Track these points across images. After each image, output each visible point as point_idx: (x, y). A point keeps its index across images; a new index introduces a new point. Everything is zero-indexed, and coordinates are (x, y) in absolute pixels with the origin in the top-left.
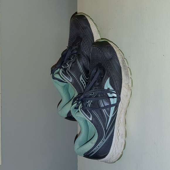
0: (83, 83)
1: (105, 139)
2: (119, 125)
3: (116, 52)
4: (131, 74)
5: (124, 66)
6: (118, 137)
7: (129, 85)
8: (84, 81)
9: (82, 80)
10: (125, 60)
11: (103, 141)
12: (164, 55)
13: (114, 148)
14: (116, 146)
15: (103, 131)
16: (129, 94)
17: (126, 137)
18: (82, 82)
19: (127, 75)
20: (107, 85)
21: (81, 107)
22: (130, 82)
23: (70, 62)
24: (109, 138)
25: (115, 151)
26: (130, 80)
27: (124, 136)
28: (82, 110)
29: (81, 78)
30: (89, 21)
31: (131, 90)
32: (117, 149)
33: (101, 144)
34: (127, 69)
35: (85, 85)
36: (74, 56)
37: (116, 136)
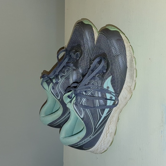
1: (93, 136)
2: (111, 123)
3: (126, 48)
4: (136, 77)
5: (131, 66)
6: (107, 135)
7: (131, 88)
10: (134, 59)
11: (90, 138)
13: (101, 144)
14: (103, 142)
15: (93, 129)
16: (129, 96)
17: (115, 135)
19: (132, 77)
20: (108, 84)
21: (74, 102)
22: (133, 85)
24: (98, 135)
25: (101, 146)
26: (134, 83)
27: (113, 134)
28: (74, 105)
31: (132, 93)
32: (103, 144)
33: (88, 139)
34: (134, 71)
37: (105, 133)
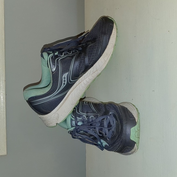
0: (65, 81)
8: (66, 79)
9: (65, 78)
12: (169, 31)
18: (63, 80)
23: (67, 54)
29: (65, 75)
30: (113, 30)
35: (64, 84)
36: (76, 51)
